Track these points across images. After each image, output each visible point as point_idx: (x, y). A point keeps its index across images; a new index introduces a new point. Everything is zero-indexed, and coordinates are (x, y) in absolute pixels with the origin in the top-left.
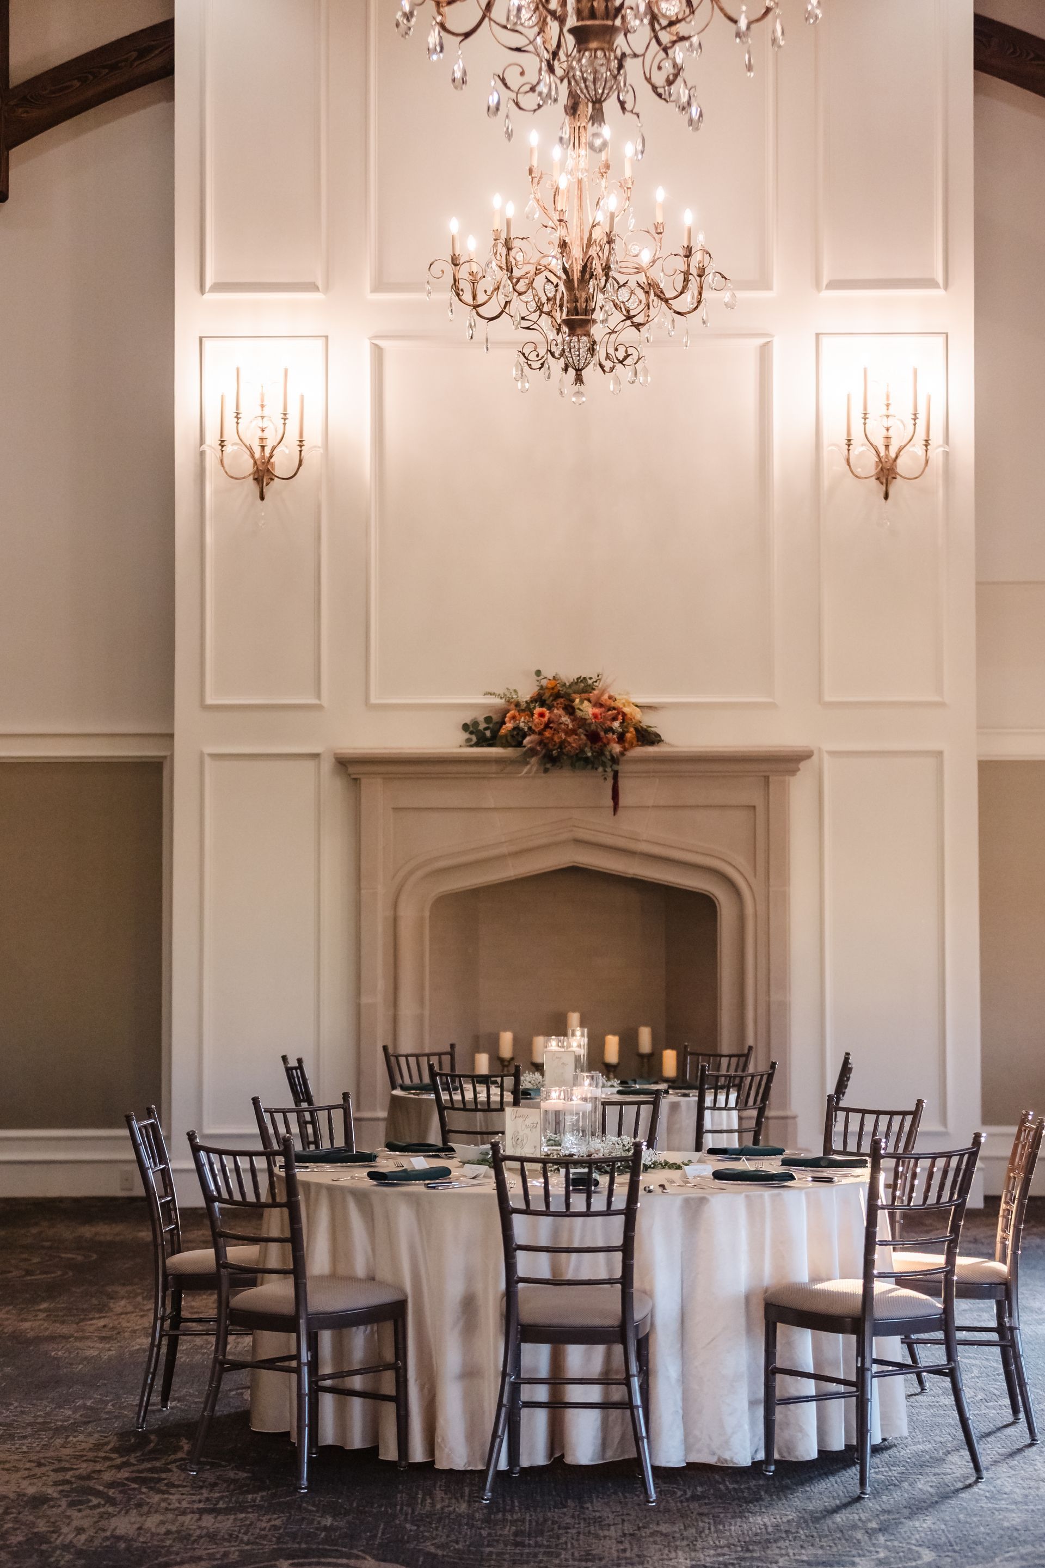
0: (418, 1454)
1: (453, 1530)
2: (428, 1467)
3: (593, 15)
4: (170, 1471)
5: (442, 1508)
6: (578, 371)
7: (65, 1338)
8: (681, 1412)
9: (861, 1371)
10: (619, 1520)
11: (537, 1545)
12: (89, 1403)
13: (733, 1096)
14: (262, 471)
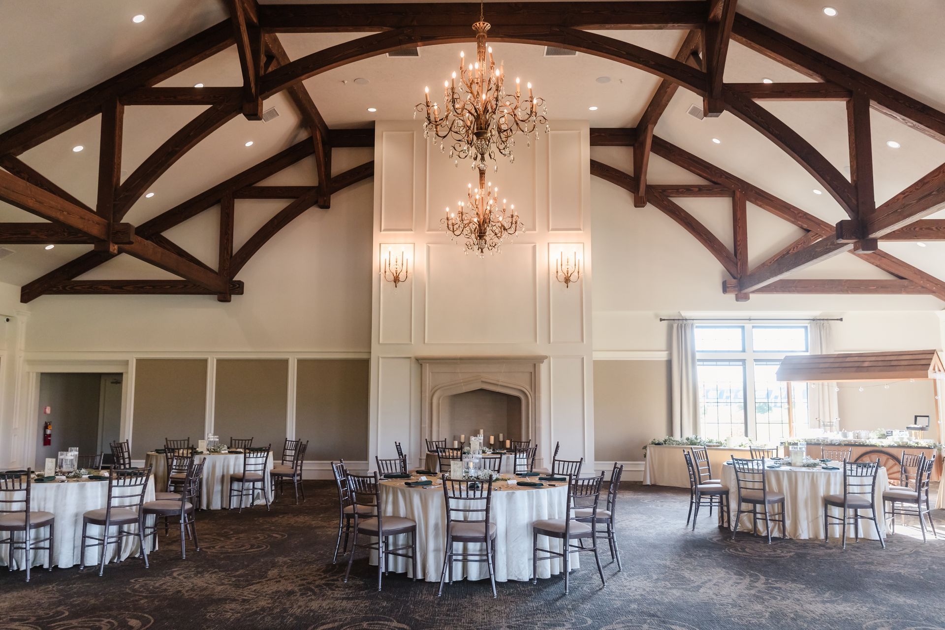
0: (420, 576)
1: (427, 608)
2: (423, 580)
3: (481, 129)
4: (338, 581)
5: (424, 598)
6: (482, 249)
7: (324, 527)
8: (506, 563)
9: (565, 551)
10: (483, 604)
11: (454, 616)
12: (322, 552)
13: (525, 455)
14: (396, 280)
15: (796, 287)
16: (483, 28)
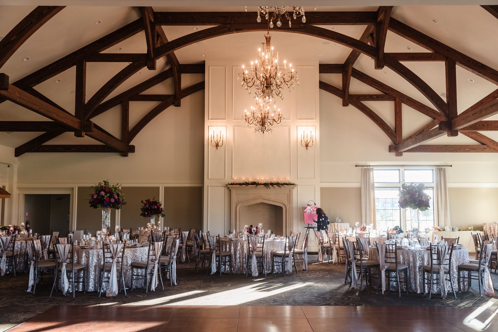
3: (268, 84)
6: (263, 131)
14: (217, 145)
15: (427, 149)
16: (269, 37)
